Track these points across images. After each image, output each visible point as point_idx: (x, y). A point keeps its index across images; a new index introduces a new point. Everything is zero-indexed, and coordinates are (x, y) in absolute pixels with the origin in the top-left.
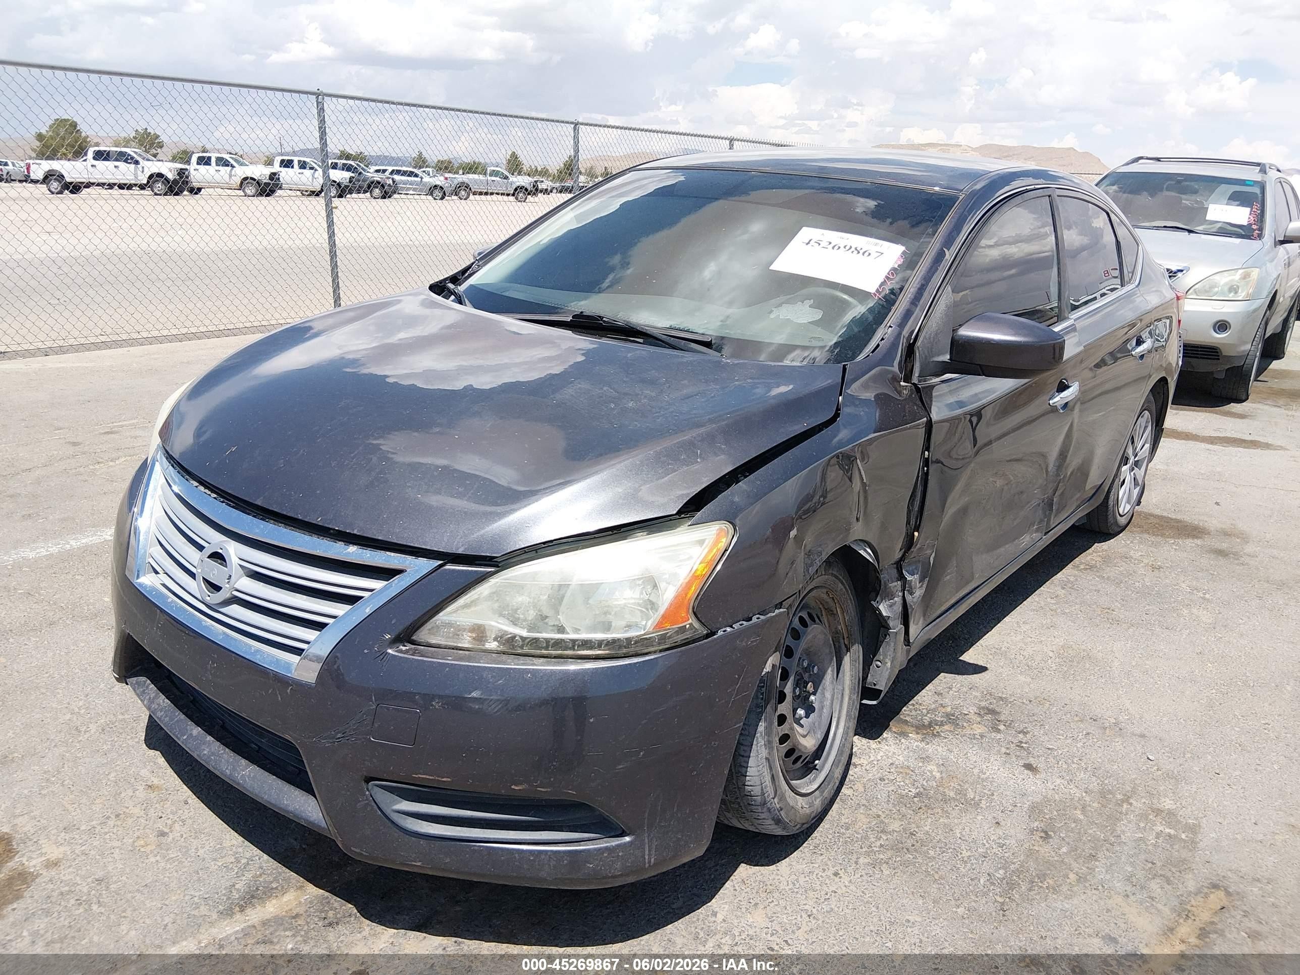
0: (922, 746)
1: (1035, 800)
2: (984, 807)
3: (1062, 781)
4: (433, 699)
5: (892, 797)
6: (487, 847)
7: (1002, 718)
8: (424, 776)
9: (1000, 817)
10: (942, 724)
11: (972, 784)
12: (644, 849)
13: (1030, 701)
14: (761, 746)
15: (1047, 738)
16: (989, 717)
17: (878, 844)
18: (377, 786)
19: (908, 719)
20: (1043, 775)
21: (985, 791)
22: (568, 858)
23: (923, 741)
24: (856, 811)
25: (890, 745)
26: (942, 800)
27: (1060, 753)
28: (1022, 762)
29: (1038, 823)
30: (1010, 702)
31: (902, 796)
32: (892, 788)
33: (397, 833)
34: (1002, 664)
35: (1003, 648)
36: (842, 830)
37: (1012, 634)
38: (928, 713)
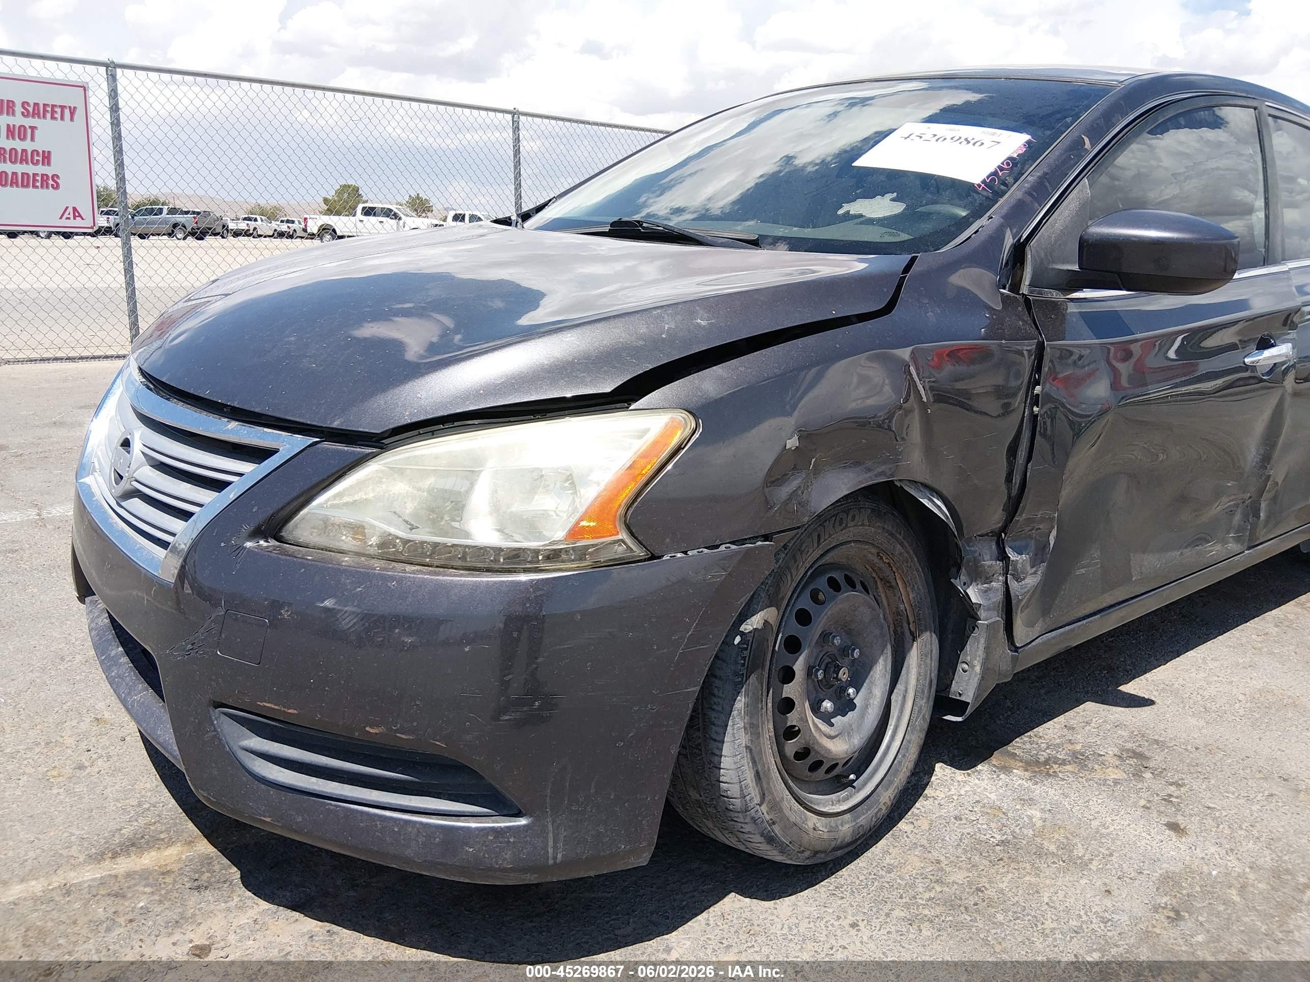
0: (1027, 785)
1: (1171, 868)
2: (1094, 869)
3: (1219, 849)
4: (282, 606)
5: (966, 841)
6: (344, 807)
7: (1151, 764)
8: (269, 705)
9: (1114, 884)
10: (1064, 763)
11: (1084, 839)
12: (546, 838)
13: (1197, 749)
14: (739, 728)
15: (1209, 795)
16: (1133, 761)
17: (927, 896)
18: (225, 714)
19: (1017, 752)
20: (1191, 839)
21: (1100, 849)
22: (442, 836)
23: (1031, 779)
24: (909, 852)
25: (983, 780)
26: (1035, 854)
27: (1225, 814)
28: (1165, 820)
29: (1169, 897)
30: (1168, 747)
31: (980, 842)
32: (969, 830)
33: (246, 778)
34: (1168, 703)
35: (1176, 686)
36: (881, 872)
37: (1193, 670)
38: (1048, 748)
